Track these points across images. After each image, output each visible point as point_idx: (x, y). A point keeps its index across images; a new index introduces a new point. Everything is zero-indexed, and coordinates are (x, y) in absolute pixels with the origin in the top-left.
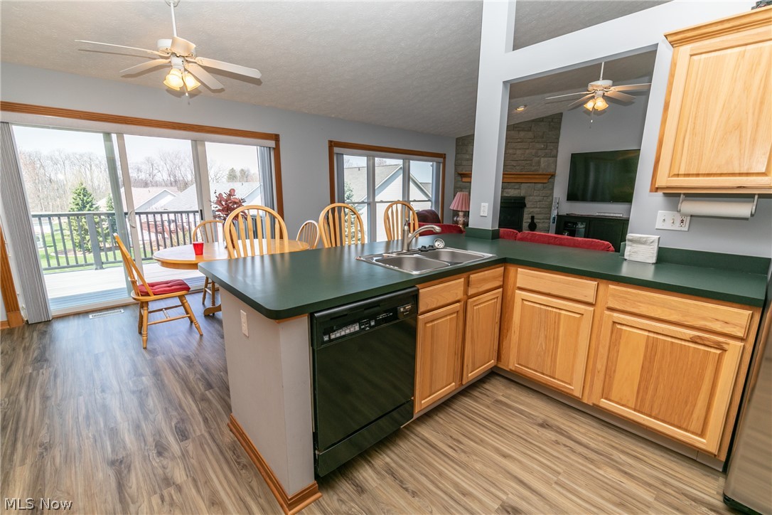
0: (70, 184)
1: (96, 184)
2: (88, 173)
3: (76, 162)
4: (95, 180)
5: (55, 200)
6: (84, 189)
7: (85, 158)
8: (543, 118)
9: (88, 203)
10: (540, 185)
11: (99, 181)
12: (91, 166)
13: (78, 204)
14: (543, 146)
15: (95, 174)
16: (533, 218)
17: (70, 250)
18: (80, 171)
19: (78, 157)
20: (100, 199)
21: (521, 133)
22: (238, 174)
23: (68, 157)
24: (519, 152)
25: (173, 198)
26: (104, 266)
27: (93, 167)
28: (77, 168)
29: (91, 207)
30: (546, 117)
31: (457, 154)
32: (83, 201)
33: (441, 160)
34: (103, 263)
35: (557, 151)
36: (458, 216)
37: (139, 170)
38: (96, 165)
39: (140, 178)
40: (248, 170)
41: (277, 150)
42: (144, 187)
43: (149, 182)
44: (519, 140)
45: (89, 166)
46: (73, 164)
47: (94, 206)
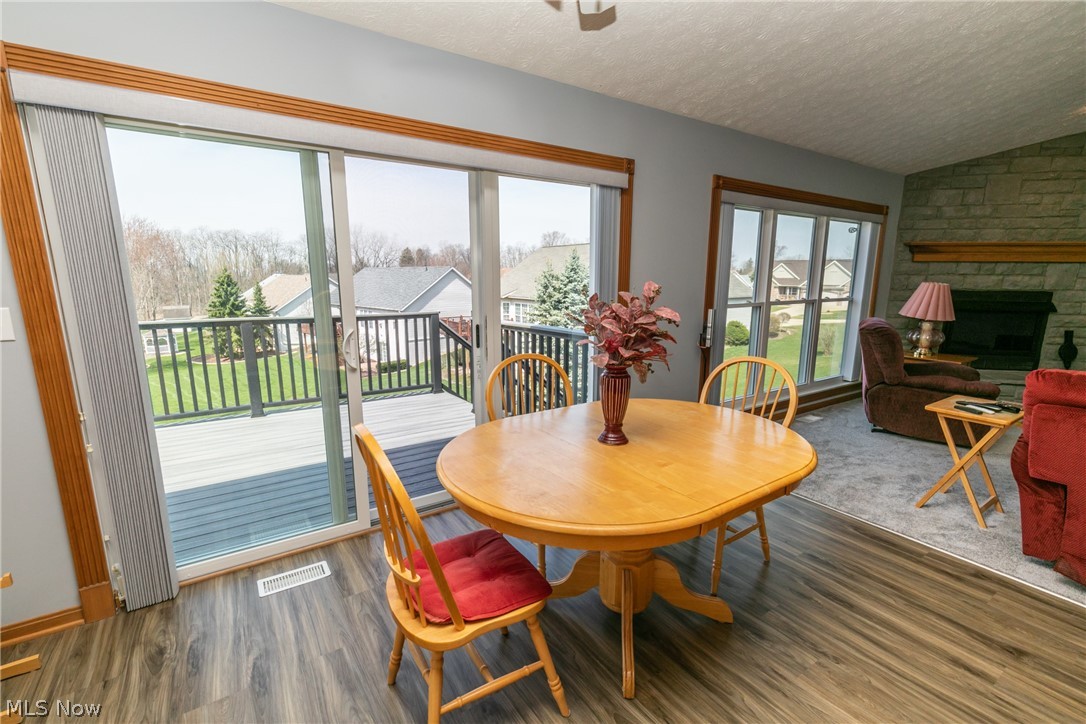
0: (211, 270)
1: (242, 269)
2: (233, 256)
3: (219, 242)
4: (240, 265)
5: (195, 291)
6: (229, 277)
7: (230, 238)
9: (232, 295)
11: (245, 267)
12: (236, 247)
13: (220, 297)
15: (241, 258)
16: (1069, 335)
17: (210, 357)
18: (223, 254)
19: (222, 236)
20: (246, 289)
22: (415, 256)
23: (211, 237)
24: (1047, 199)
26: (265, 410)
27: (239, 249)
28: (221, 249)
29: (236, 300)
32: (226, 292)
33: (881, 219)
34: (264, 405)
36: (919, 329)
37: (292, 252)
38: (243, 246)
39: (293, 261)
40: (428, 250)
41: (626, 193)
42: (298, 274)
43: (303, 266)
44: (1050, 175)
45: (234, 248)
46: (216, 244)
47: (240, 299)
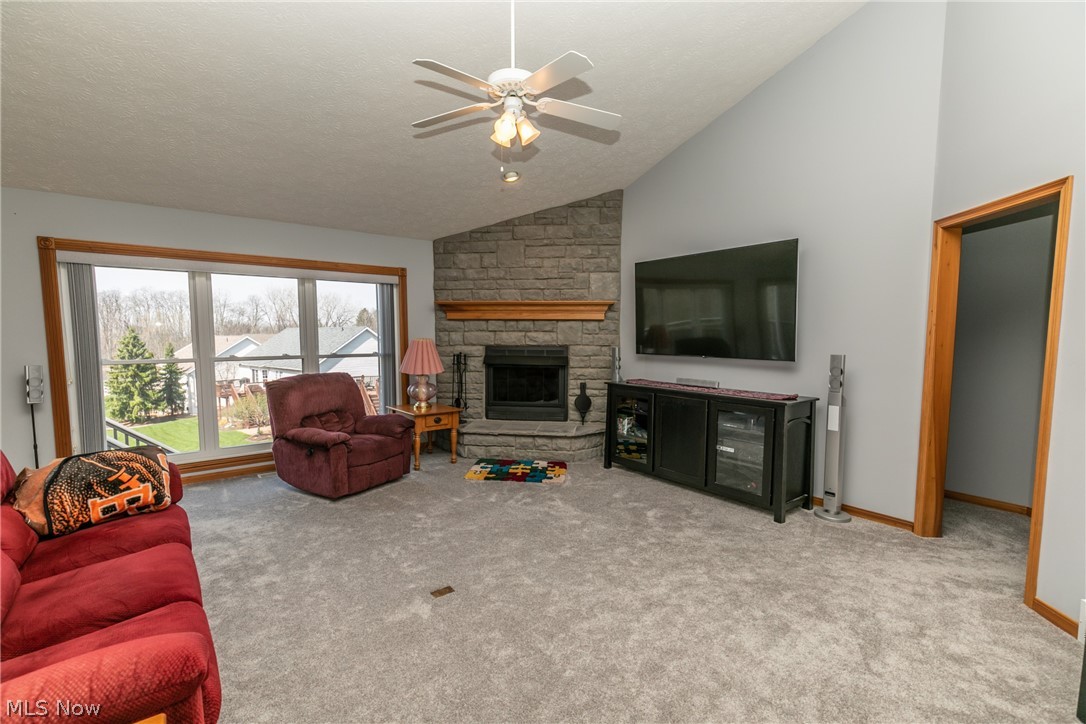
6: (135, 338)
8: (587, 201)
9: (137, 356)
10: (591, 326)
14: (590, 252)
16: (583, 387)
21: (548, 228)
24: (547, 263)
25: (255, 347)
30: (593, 199)
31: (437, 267)
32: (131, 353)
33: (395, 279)
35: (619, 261)
36: (417, 383)
44: (545, 241)
